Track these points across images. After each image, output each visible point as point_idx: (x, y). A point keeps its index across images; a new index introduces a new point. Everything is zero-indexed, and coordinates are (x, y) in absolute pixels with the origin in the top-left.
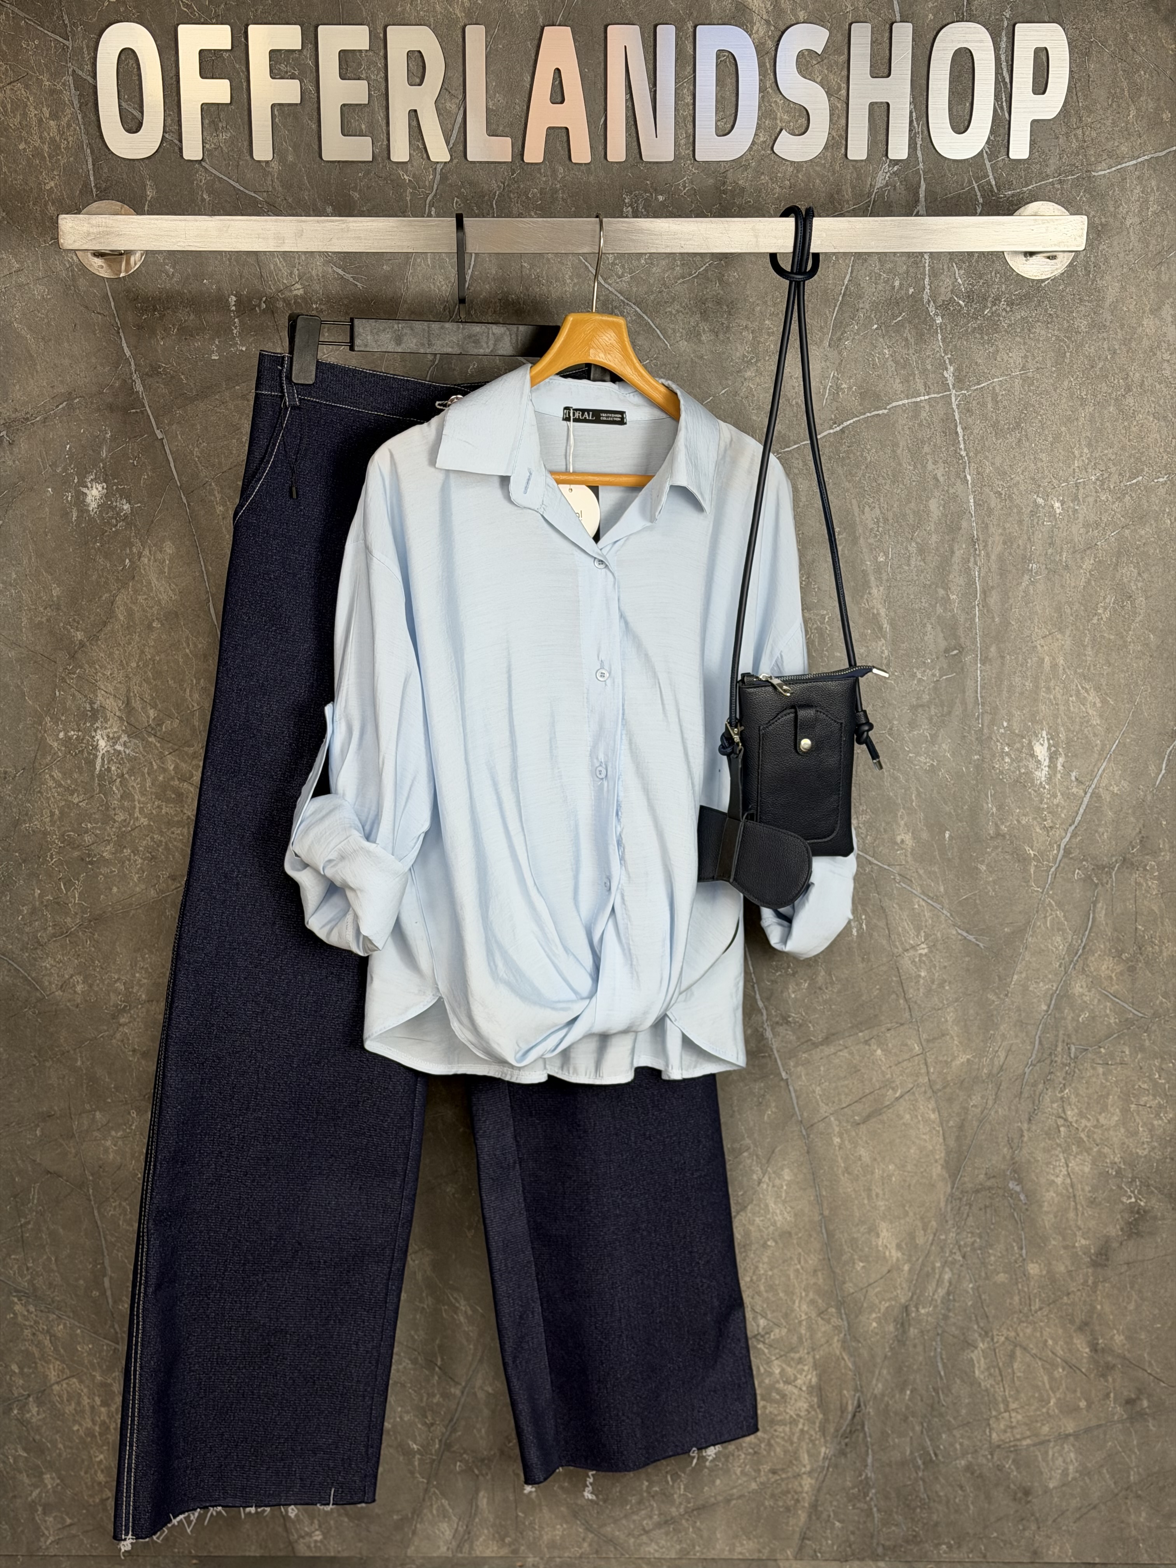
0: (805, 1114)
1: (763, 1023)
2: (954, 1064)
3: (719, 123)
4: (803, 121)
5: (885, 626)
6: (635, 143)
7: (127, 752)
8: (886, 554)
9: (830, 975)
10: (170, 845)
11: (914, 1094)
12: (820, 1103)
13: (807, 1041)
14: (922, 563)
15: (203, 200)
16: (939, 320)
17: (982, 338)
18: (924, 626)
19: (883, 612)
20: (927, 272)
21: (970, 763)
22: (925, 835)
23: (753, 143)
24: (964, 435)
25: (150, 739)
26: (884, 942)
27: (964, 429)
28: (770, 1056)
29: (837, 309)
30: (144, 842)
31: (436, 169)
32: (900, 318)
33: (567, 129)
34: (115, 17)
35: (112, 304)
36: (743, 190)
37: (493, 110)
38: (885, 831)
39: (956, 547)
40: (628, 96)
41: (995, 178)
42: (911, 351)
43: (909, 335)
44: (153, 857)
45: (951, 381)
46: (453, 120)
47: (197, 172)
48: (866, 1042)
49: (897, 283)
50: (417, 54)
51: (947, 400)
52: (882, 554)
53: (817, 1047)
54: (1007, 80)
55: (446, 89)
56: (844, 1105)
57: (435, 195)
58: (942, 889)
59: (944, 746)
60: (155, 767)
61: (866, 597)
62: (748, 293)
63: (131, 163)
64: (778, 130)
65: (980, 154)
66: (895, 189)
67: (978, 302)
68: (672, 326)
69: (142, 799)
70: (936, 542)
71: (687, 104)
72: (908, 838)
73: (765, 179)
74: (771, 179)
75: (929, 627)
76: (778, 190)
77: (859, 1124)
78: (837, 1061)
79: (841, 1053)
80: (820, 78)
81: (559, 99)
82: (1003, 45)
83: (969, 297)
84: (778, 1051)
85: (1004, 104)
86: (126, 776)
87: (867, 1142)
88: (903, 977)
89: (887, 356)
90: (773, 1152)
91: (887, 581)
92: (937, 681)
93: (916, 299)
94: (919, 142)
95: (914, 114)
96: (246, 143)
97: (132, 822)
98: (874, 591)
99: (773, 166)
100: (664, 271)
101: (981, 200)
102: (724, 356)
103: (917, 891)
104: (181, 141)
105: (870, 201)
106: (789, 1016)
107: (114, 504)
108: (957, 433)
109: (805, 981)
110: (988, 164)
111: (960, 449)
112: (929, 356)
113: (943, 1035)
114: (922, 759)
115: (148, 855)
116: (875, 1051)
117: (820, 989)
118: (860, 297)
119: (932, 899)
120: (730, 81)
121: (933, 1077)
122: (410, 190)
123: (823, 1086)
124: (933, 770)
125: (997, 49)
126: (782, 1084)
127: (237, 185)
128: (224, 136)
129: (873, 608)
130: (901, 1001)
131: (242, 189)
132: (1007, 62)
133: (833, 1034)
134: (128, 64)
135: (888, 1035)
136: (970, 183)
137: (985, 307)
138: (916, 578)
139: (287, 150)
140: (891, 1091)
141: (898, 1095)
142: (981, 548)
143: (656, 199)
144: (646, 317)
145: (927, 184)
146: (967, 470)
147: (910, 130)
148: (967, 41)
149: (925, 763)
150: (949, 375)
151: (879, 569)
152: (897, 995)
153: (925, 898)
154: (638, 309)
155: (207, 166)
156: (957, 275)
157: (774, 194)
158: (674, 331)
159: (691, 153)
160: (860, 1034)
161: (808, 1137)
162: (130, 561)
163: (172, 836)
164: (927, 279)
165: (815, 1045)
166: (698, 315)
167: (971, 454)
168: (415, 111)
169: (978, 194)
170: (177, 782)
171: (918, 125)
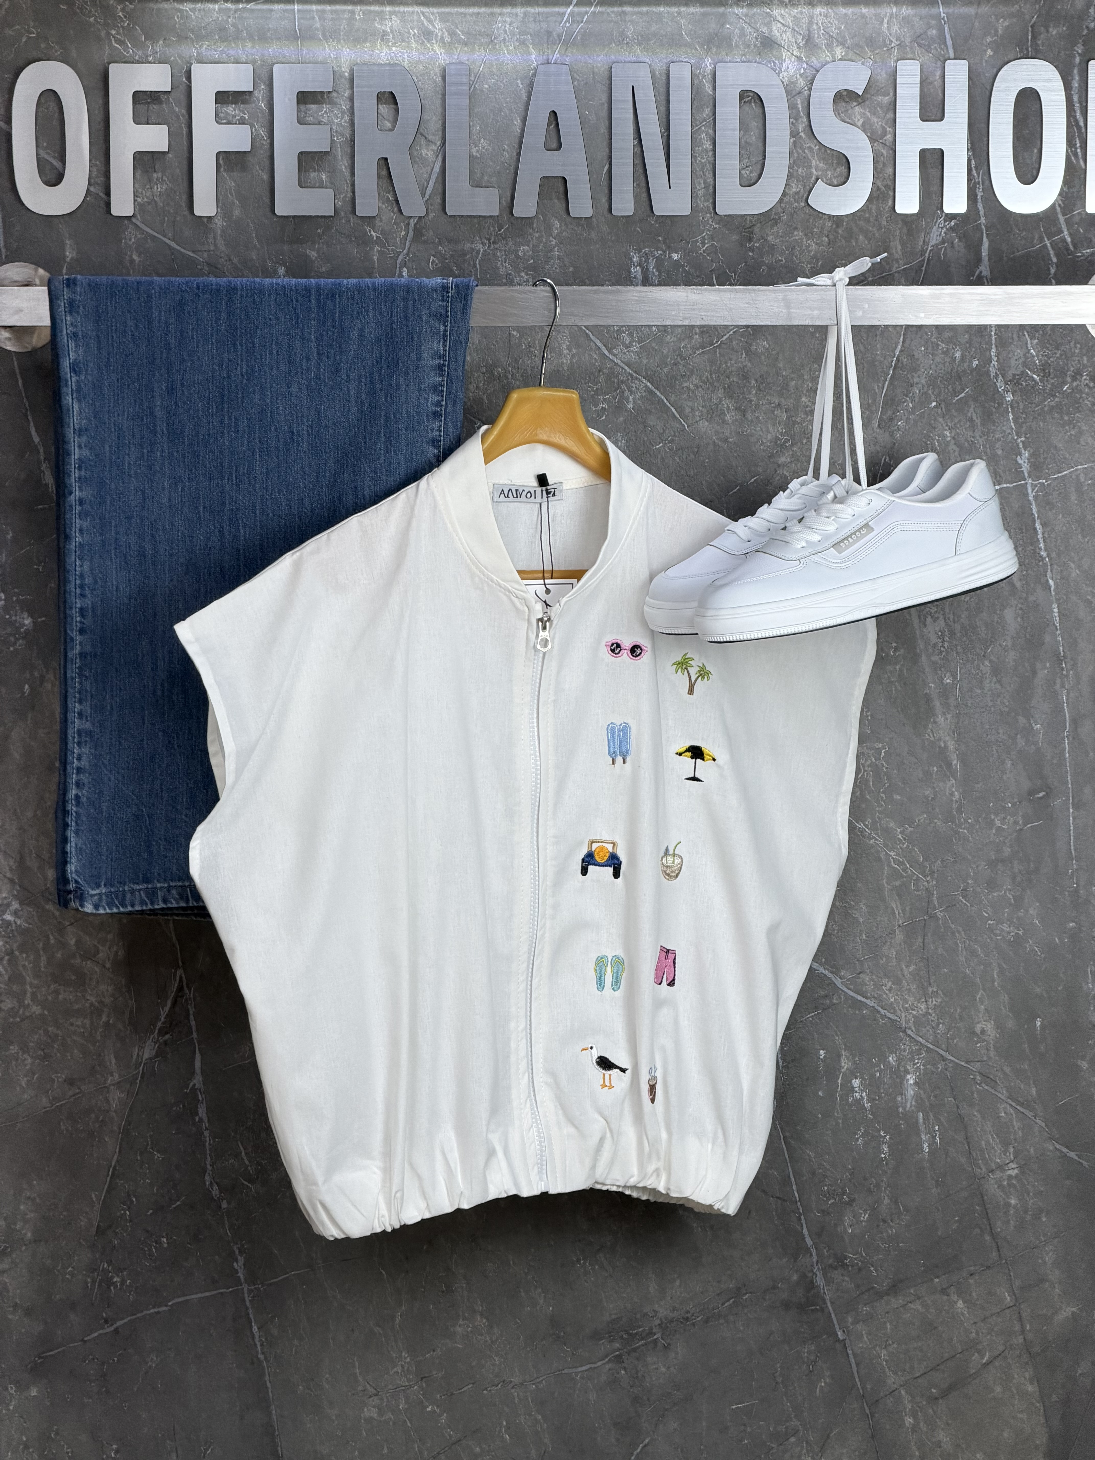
0: (868, 1386)
1: (812, 1266)
2: (1056, 1318)
3: (743, 172)
4: (843, 169)
5: (955, 762)
6: (645, 195)
7: (19, 922)
8: (954, 676)
9: (896, 1203)
10: (69, 1040)
11: (1005, 1358)
12: (889, 1373)
13: (868, 1290)
14: (998, 686)
15: (132, 261)
16: (1009, 398)
17: (1062, 418)
18: (1003, 763)
19: (951, 745)
20: (993, 342)
21: (1065, 933)
22: (1011, 1024)
23: (784, 194)
24: (1043, 533)
25: (47, 907)
26: (963, 1160)
27: (1044, 525)
28: (822, 1310)
29: (887, 383)
30: (36, 1037)
31: (408, 224)
32: (963, 395)
33: (564, 179)
34: (35, 54)
35: (20, 382)
36: (772, 248)
37: (476, 157)
38: (961, 1018)
39: (1039, 665)
40: (636, 142)
41: (1070, 235)
42: (977, 434)
43: (974, 414)
44: (46, 1057)
45: (1025, 468)
46: (429, 169)
47: (126, 229)
48: (944, 1291)
49: (958, 355)
50: (387, 95)
51: (1022, 490)
52: (948, 675)
53: (882, 1298)
54: (1082, 124)
55: (422, 134)
56: (917, 1375)
57: (407, 254)
58: (1034, 1091)
59: (1031, 911)
60: (52, 942)
61: (930, 726)
62: (781, 365)
63: (48, 219)
64: (813, 179)
65: (1053, 206)
66: (953, 246)
67: (1056, 376)
68: (690, 404)
69: (36, 982)
70: (1015, 660)
71: (706, 150)
72: (989, 1027)
73: (798, 234)
74: (806, 235)
75: (1009, 764)
76: (814, 246)
77: (937, 1399)
78: (907, 1316)
79: (912, 1306)
80: (861, 121)
81: (555, 145)
82: (1075, 84)
83: (1044, 370)
84: (832, 1303)
85: (1079, 150)
86: (17, 953)
87: (948, 1424)
88: (988, 1206)
89: (949, 439)
90: (828, 1437)
91: (956, 707)
92: (1021, 830)
93: (981, 372)
94: (980, 194)
95: (973, 162)
96: (184, 197)
97: (21, 1012)
98: (941, 719)
99: (808, 221)
100: (680, 340)
101: (1055, 260)
102: (753, 439)
103: (1003, 1094)
104: (108, 194)
105: (924, 260)
106: (846, 1258)
107: (14, 618)
108: (1035, 529)
109: (865, 1211)
110: (1062, 219)
111: (1040, 549)
112: (999, 440)
113: (1042, 1281)
114: (1005, 927)
115: (40, 1052)
116: (956, 1303)
117: (884, 1221)
118: (915, 370)
119: (1022, 1104)
120: (755, 125)
121: (1030, 1336)
122: (377, 248)
123: (890, 1349)
124: (1017, 942)
125: (1068, 87)
126: (838, 1346)
127: (173, 244)
128: (158, 189)
129: (939, 740)
130: (987, 1238)
131: (179, 248)
132: (1080, 103)
133: (901, 1281)
134: (47, 108)
135: (971, 1281)
136: (1041, 240)
137: (1064, 383)
138: (990, 704)
139: (233, 203)
140: (976, 1355)
141: (984, 1361)
142: (1069, 667)
143: (670, 257)
144: (658, 393)
145: (991, 242)
146: (1049, 574)
147: (969, 180)
148: (1032, 80)
149: (1009, 933)
150: (1024, 461)
151: (945, 692)
152: (981, 1228)
153: (1013, 1104)
154: (649, 384)
155: (139, 223)
156: (1029, 345)
157: (810, 252)
158: (693, 410)
159: (711, 206)
160: (937, 1280)
161: (873, 1416)
162: (30, 686)
163: (71, 1028)
164: (994, 350)
165: (880, 1295)
166: (721, 391)
167: (1054, 555)
168: (386, 159)
169: (1052, 252)
170: (78, 961)
171: (978, 174)
